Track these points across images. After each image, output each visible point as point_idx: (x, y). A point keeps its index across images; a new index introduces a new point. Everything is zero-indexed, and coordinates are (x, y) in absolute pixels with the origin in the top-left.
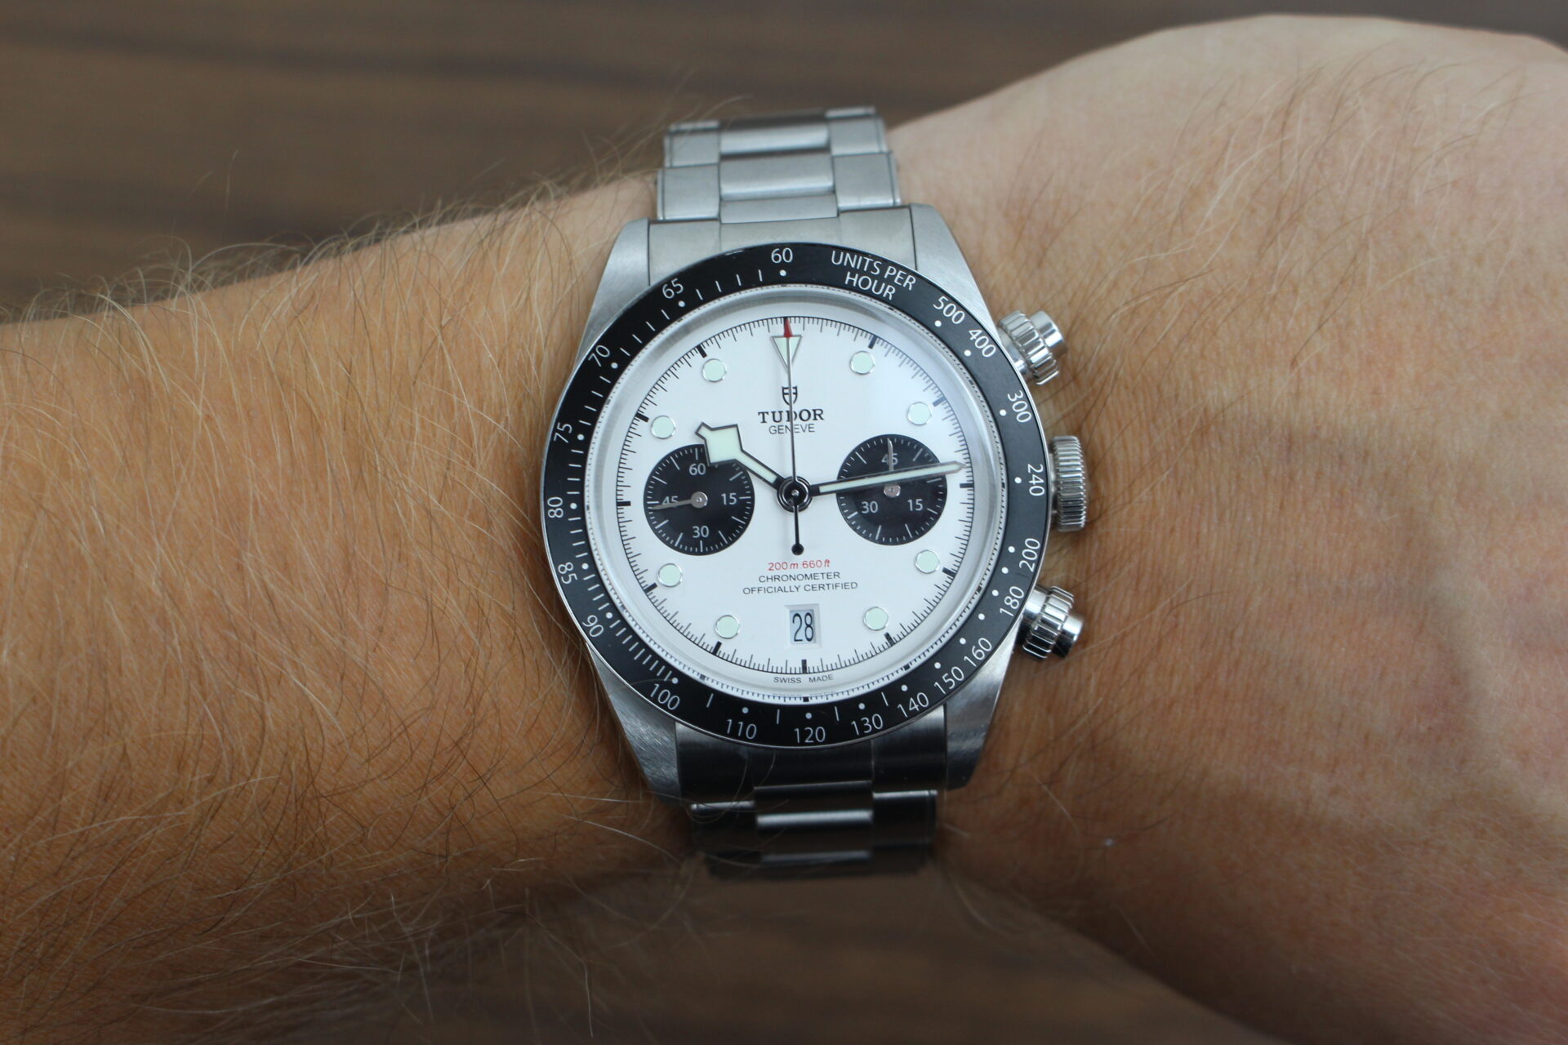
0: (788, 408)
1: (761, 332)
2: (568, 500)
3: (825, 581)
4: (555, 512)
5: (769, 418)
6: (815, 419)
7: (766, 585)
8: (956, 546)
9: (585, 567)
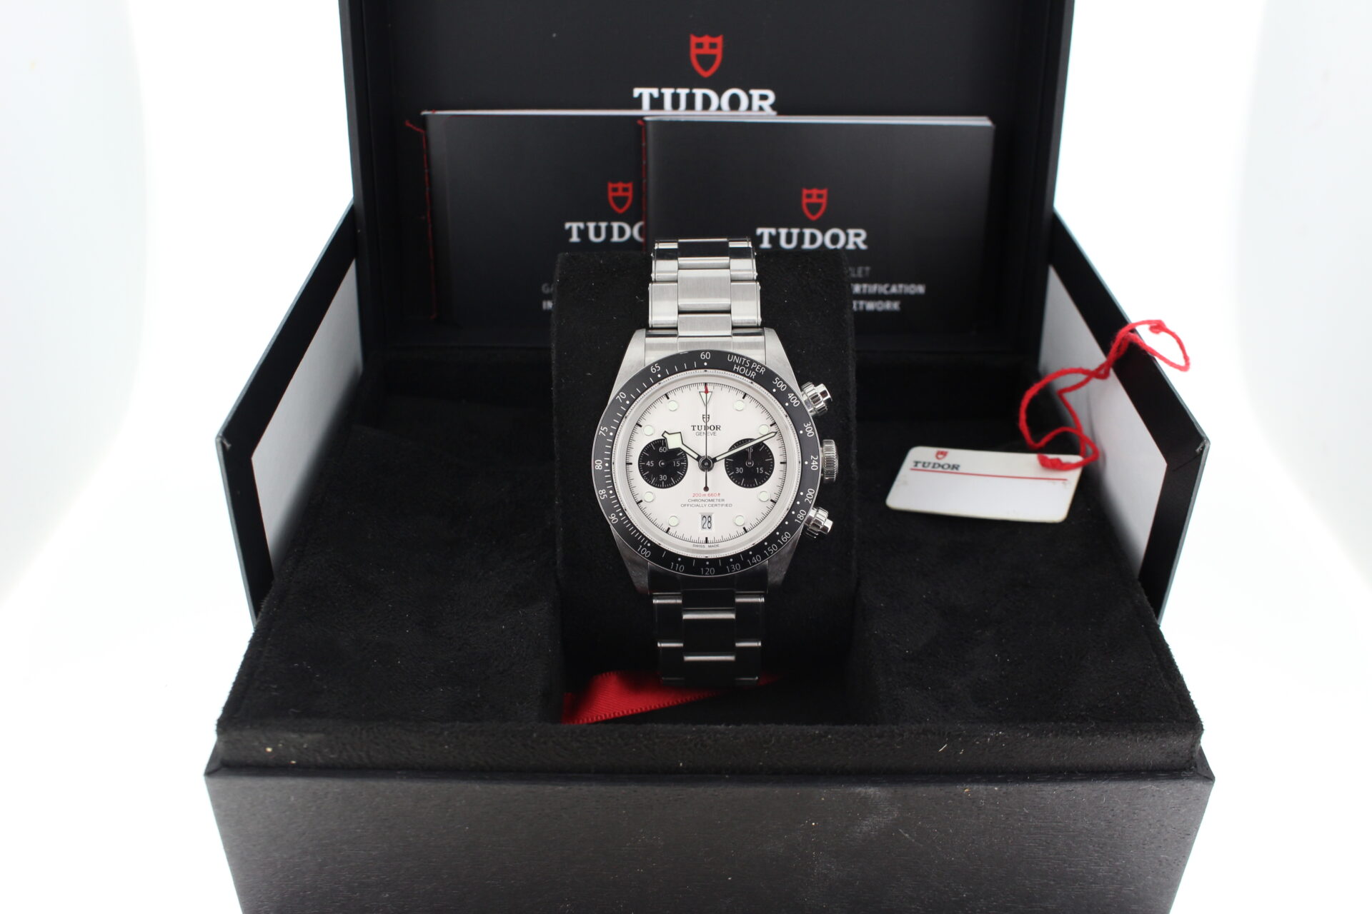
0: (705, 425)
1: (694, 388)
2: (604, 462)
3: (718, 503)
4: (599, 467)
5: (696, 428)
6: (717, 430)
7: (692, 503)
8: (777, 490)
9: (611, 492)
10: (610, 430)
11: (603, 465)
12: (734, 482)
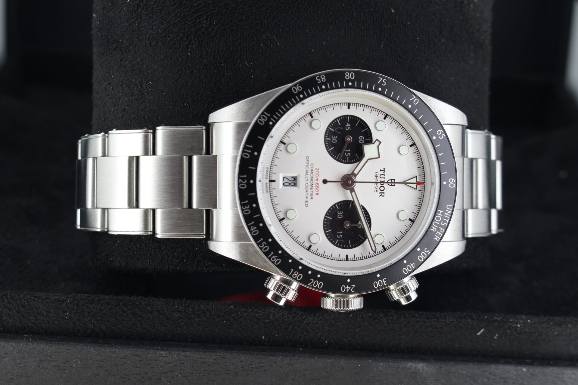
0: (385, 181)
2: (353, 82)
3: (309, 193)
4: (348, 76)
5: (382, 173)
6: (380, 193)
7: (309, 166)
8: (321, 252)
9: (324, 87)
10: (384, 88)
11: (350, 80)
12: (330, 209)
